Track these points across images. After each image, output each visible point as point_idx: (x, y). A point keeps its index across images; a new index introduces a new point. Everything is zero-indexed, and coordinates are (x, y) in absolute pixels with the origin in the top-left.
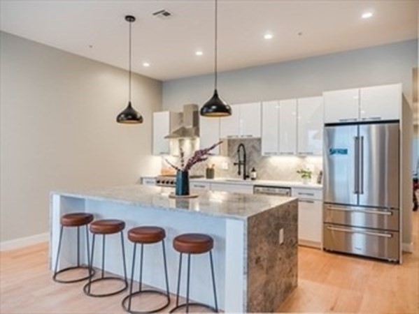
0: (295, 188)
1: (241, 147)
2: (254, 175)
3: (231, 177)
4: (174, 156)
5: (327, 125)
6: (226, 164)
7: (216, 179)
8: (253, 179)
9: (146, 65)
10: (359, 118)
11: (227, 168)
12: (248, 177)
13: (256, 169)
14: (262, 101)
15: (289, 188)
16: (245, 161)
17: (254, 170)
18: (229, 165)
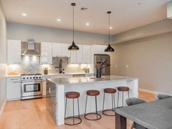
2: (64, 71)
3: (53, 73)
6: (50, 68)
7: (49, 74)
8: (63, 73)
11: (50, 69)
12: (61, 72)
15: (85, 75)
17: (64, 70)
18: (51, 68)
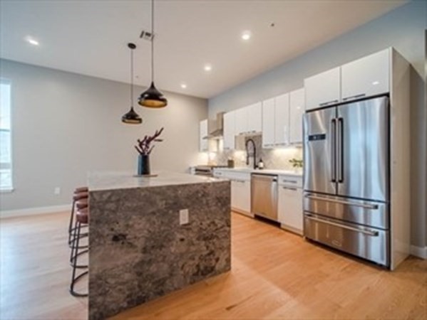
0: (282, 175)
1: (250, 143)
2: (261, 165)
4: (214, 152)
5: (308, 111)
6: (244, 156)
7: (236, 168)
8: (261, 168)
9: (184, 86)
10: (341, 99)
11: (244, 160)
12: (257, 166)
13: (263, 159)
14: (262, 101)
15: (276, 175)
16: (255, 153)
17: (261, 161)
